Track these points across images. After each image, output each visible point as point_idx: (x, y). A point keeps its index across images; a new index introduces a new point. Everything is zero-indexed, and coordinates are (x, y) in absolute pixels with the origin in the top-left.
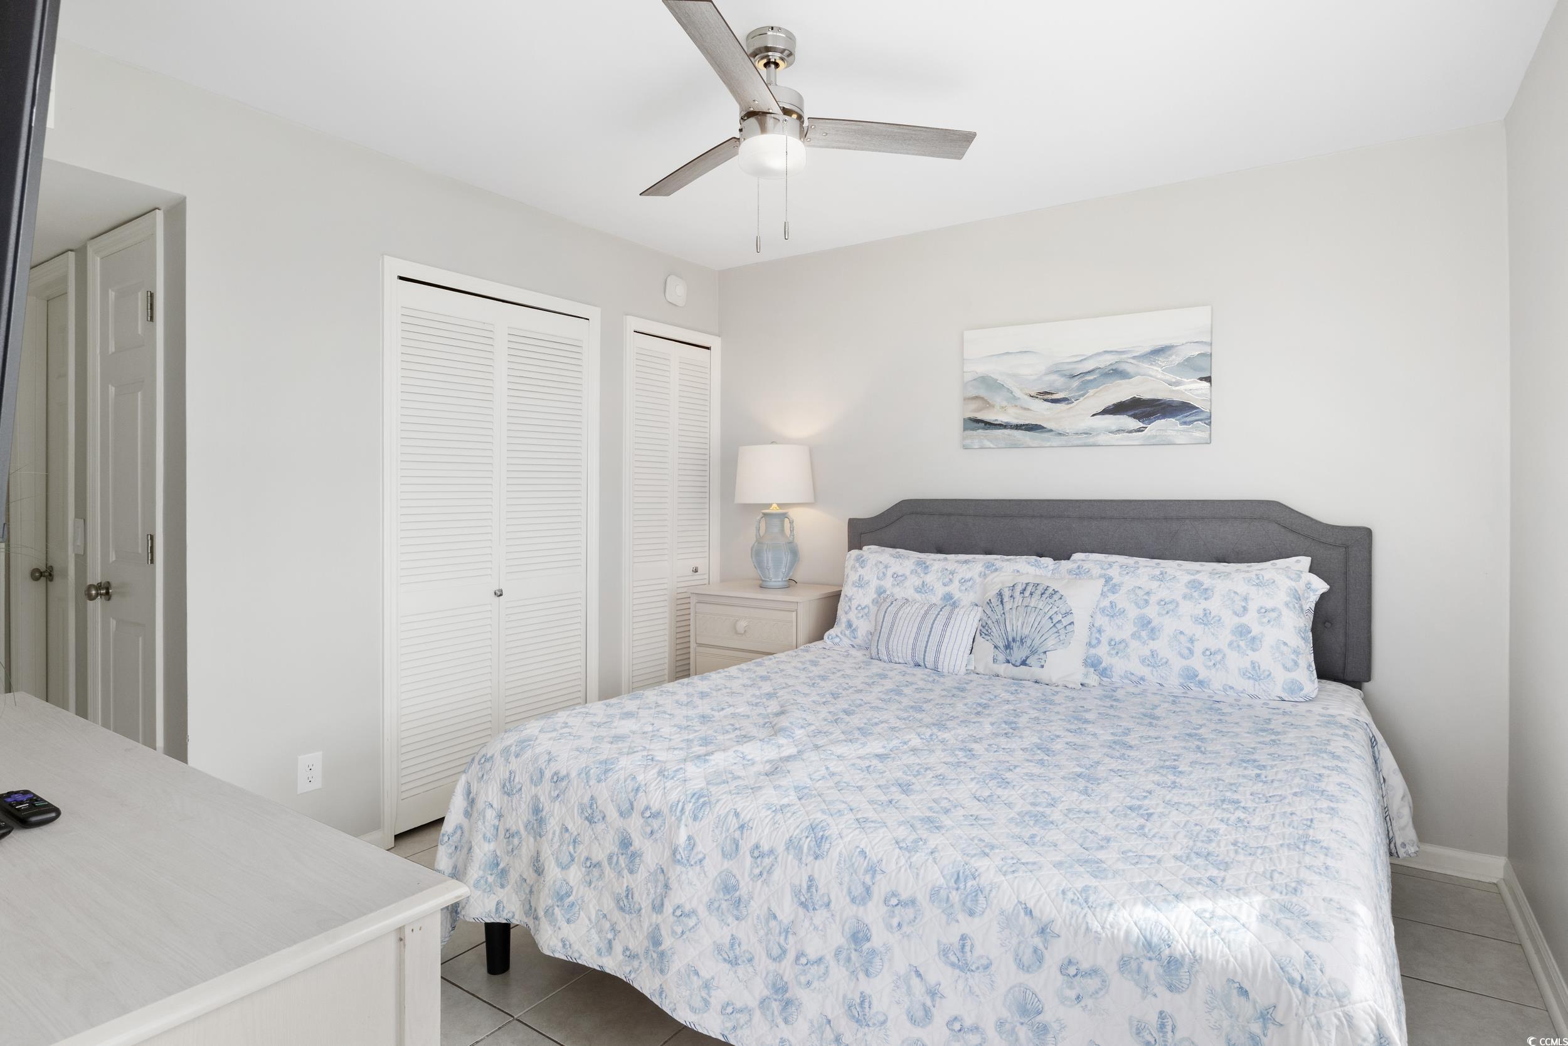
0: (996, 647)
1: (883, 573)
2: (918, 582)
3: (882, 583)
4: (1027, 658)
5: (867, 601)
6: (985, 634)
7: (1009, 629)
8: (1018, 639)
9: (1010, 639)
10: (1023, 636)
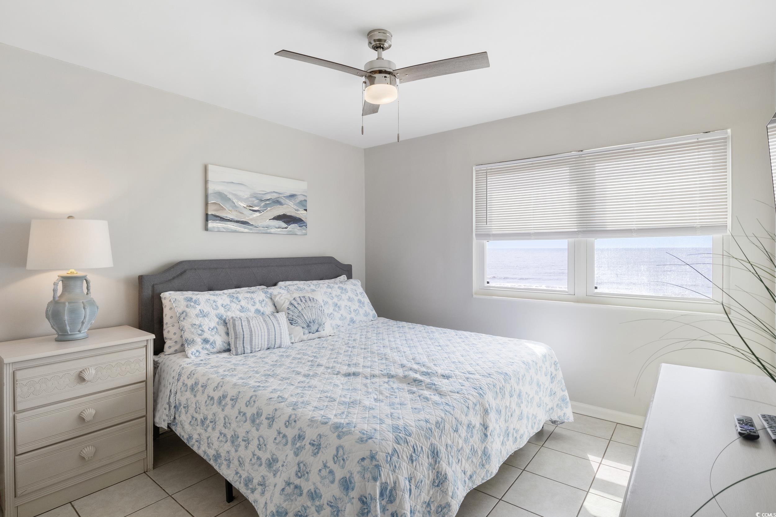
0: (303, 328)
1: (216, 305)
2: (239, 307)
3: (218, 311)
4: (318, 328)
5: (213, 325)
6: (295, 324)
7: (306, 318)
8: (312, 321)
9: (308, 322)
10: (314, 320)
